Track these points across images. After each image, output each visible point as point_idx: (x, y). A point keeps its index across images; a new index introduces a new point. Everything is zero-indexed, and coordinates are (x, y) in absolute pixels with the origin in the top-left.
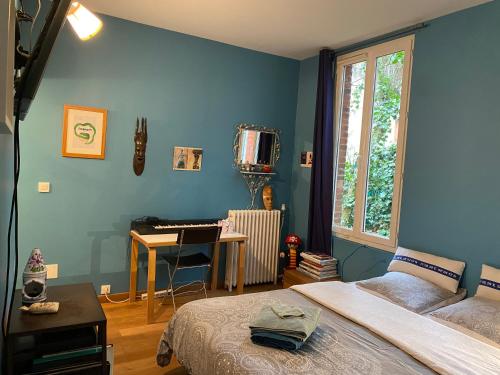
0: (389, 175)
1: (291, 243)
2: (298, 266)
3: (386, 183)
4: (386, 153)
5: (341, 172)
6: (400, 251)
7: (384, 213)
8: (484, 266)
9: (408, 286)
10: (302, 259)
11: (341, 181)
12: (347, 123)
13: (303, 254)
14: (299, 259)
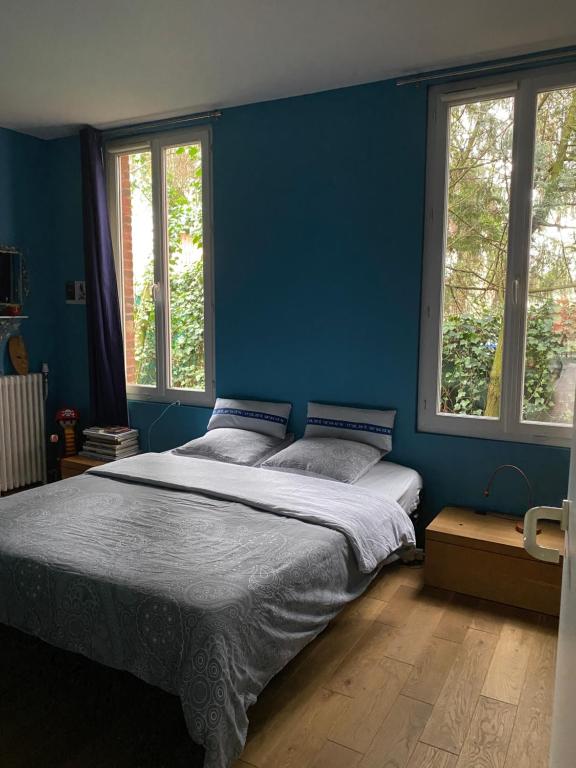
0: (187, 312)
1: (66, 419)
2: (82, 450)
3: (184, 323)
4: (179, 282)
5: (129, 310)
6: (220, 403)
7: (184, 365)
8: (309, 404)
9: (235, 440)
10: (86, 438)
11: (130, 322)
12: (130, 238)
13: (86, 432)
14: (81, 440)
